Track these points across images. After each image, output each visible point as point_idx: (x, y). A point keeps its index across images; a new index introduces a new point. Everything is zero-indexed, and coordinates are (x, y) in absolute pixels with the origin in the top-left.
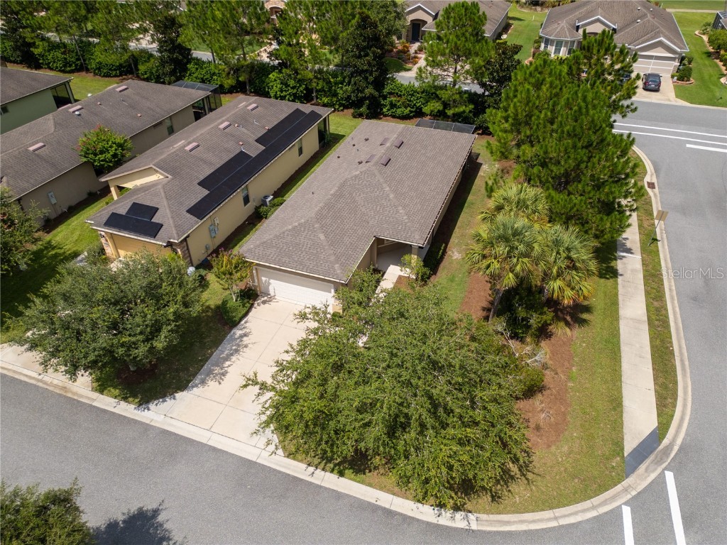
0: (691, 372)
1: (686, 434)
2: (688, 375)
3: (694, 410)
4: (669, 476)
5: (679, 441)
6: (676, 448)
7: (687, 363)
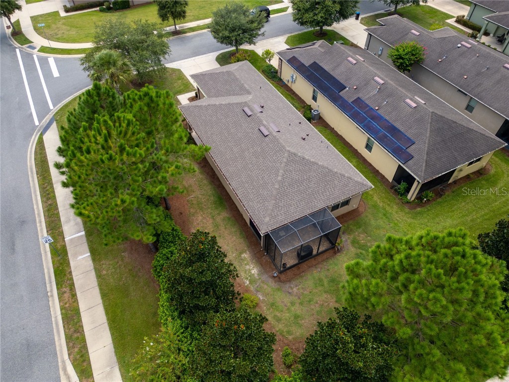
0: (27, 169)
1: (30, 141)
2: (29, 167)
3: (26, 152)
4: (37, 123)
5: (34, 137)
6: (35, 134)
7: (30, 173)
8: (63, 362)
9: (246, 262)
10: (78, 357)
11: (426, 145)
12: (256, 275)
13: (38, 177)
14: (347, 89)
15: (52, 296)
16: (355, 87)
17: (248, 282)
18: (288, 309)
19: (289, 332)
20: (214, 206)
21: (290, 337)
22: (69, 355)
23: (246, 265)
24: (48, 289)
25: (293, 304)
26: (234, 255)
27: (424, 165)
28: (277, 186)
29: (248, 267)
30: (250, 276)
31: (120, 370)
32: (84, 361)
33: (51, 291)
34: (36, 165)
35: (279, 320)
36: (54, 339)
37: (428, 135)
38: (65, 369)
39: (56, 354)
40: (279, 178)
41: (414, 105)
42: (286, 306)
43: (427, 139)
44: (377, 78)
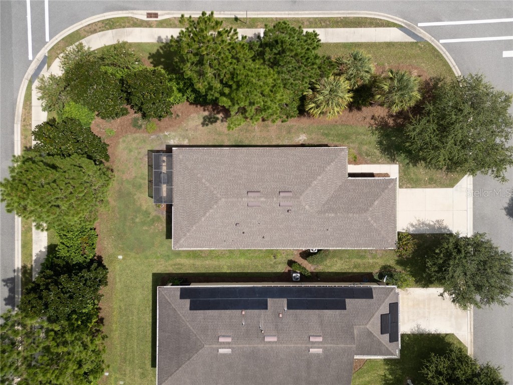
4: (421, 25)
5: (401, 20)
6: (405, 21)
8: (173, 14)
9: (181, 139)
10: (171, 22)
11: (181, 315)
12: (169, 141)
13: (340, 18)
14: (286, 309)
15: (220, 14)
16: (281, 316)
17: (166, 134)
18: (137, 149)
19: (124, 141)
20: (239, 140)
21: (121, 140)
22: (175, 18)
23: (179, 139)
24: (226, 12)
25: (139, 153)
26: (190, 135)
27: (169, 300)
28: (199, 175)
29: (177, 139)
30: (170, 137)
31: (152, 43)
32: (167, 25)
33: (225, 14)
34: (358, 18)
35: (134, 140)
36: (190, 11)
37: (188, 324)
38: (168, 14)
39: (180, 10)
40: (204, 181)
41: (221, 340)
42: (140, 148)
43: (185, 320)
44: (275, 339)
